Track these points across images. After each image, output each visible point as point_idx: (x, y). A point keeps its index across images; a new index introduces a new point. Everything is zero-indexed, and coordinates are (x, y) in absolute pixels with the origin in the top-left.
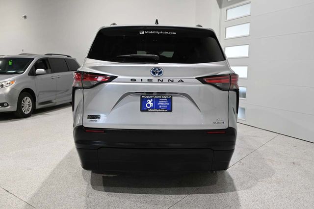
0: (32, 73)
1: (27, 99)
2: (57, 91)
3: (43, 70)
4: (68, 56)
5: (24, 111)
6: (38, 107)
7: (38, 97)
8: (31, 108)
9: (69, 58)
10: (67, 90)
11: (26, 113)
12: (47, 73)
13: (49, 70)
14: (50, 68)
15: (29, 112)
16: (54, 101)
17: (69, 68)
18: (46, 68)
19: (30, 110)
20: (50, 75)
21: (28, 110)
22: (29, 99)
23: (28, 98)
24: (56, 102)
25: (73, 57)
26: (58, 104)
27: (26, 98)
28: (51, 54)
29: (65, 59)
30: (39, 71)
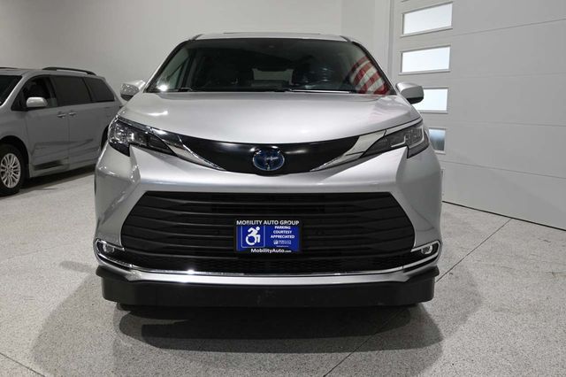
0: (19, 106)
1: (10, 158)
2: (69, 143)
3: (40, 99)
4: (89, 73)
5: (4, 182)
6: (33, 173)
7: (32, 154)
8: (18, 176)
9: (92, 76)
10: (89, 141)
11: (9, 186)
12: (50, 106)
13: (53, 100)
14: (55, 96)
15: (15, 184)
16: (65, 162)
17: (92, 95)
18: (46, 97)
19: (17, 180)
20: (55, 111)
21: (14, 181)
22: (15, 159)
23: (13, 155)
24: (68, 165)
25: (99, 74)
26: (72, 167)
27: (8, 156)
28: (55, 69)
29: (83, 78)
30: (33, 100)
